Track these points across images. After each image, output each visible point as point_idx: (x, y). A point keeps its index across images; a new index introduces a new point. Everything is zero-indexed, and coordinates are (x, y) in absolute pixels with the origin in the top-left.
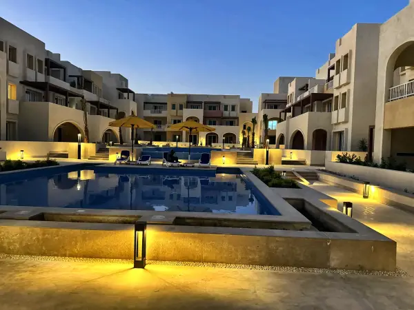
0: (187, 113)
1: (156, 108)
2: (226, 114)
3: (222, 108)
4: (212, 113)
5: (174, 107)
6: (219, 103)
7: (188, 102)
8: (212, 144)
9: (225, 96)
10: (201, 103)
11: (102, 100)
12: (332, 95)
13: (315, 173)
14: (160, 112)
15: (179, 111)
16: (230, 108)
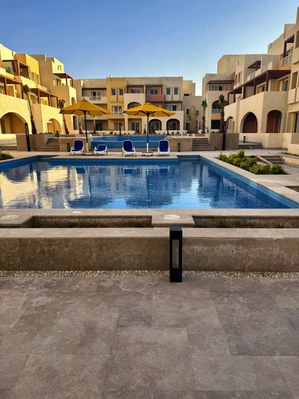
0: (128, 98)
1: (94, 94)
2: (169, 98)
3: (165, 92)
4: (154, 97)
5: (113, 92)
6: (161, 86)
7: (128, 87)
8: (156, 131)
9: (167, 78)
10: (142, 86)
11: (40, 87)
12: (289, 72)
13: (279, 156)
14: (99, 99)
15: (120, 96)
16: (172, 91)
